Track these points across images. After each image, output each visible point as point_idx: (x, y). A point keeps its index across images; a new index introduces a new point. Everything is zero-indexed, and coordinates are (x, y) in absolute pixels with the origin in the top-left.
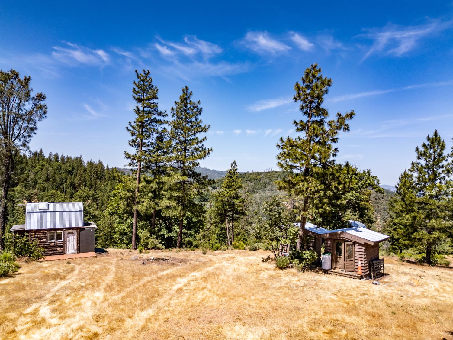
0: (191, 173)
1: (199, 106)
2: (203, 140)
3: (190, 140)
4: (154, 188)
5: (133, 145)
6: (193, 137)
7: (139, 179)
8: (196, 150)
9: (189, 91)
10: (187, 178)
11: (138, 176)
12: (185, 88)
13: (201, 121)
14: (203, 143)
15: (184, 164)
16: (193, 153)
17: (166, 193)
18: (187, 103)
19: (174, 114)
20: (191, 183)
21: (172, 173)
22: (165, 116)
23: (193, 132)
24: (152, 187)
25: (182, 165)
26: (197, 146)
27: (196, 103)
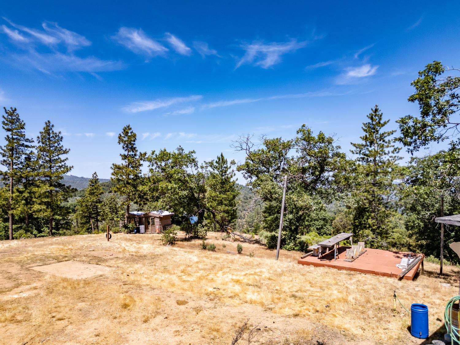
0: (56, 184)
1: (60, 136)
2: (65, 160)
3: (55, 159)
4: (26, 196)
5: (5, 164)
6: (57, 157)
7: (12, 190)
8: (60, 167)
9: (51, 124)
10: (54, 188)
11: (11, 188)
12: (47, 122)
13: (62, 146)
14: (65, 162)
15: (51, 178)
16: (58, 169)
17: (37, 200)
18: (49, 133)
19: (40, 141)
20: (57, 192)
21: (41, 185)
22: (32, 142)
23: (57, 154)
24: (24, 196)
25: (48, 179)
26: (60, 165)
27: (58, 133)
